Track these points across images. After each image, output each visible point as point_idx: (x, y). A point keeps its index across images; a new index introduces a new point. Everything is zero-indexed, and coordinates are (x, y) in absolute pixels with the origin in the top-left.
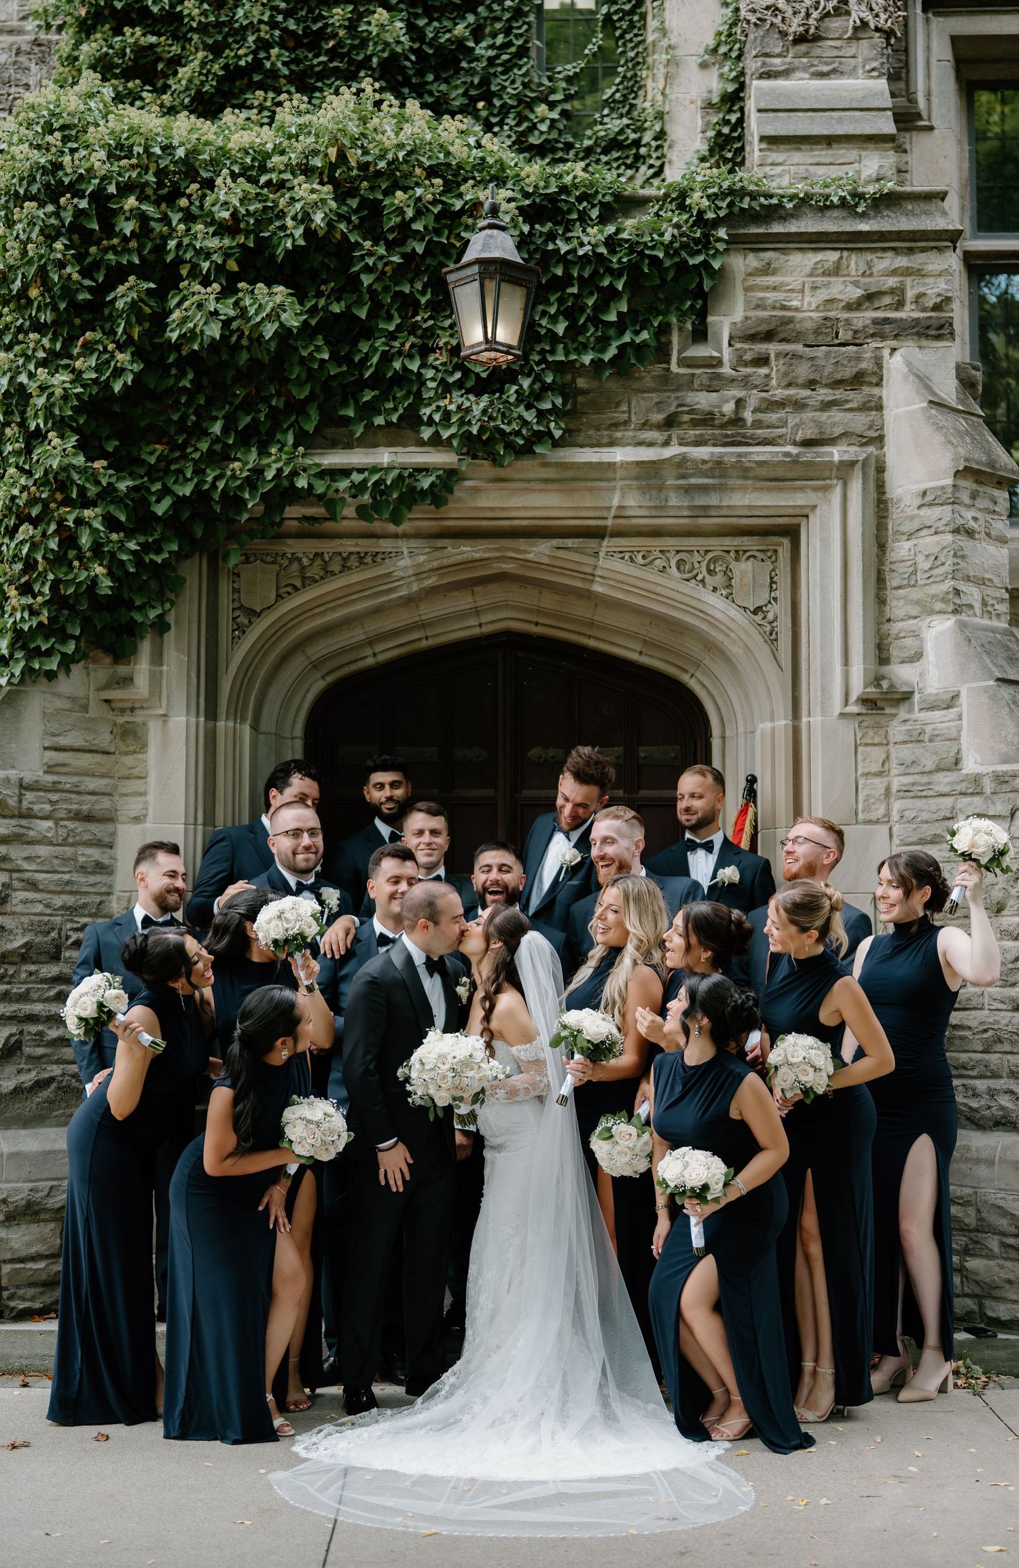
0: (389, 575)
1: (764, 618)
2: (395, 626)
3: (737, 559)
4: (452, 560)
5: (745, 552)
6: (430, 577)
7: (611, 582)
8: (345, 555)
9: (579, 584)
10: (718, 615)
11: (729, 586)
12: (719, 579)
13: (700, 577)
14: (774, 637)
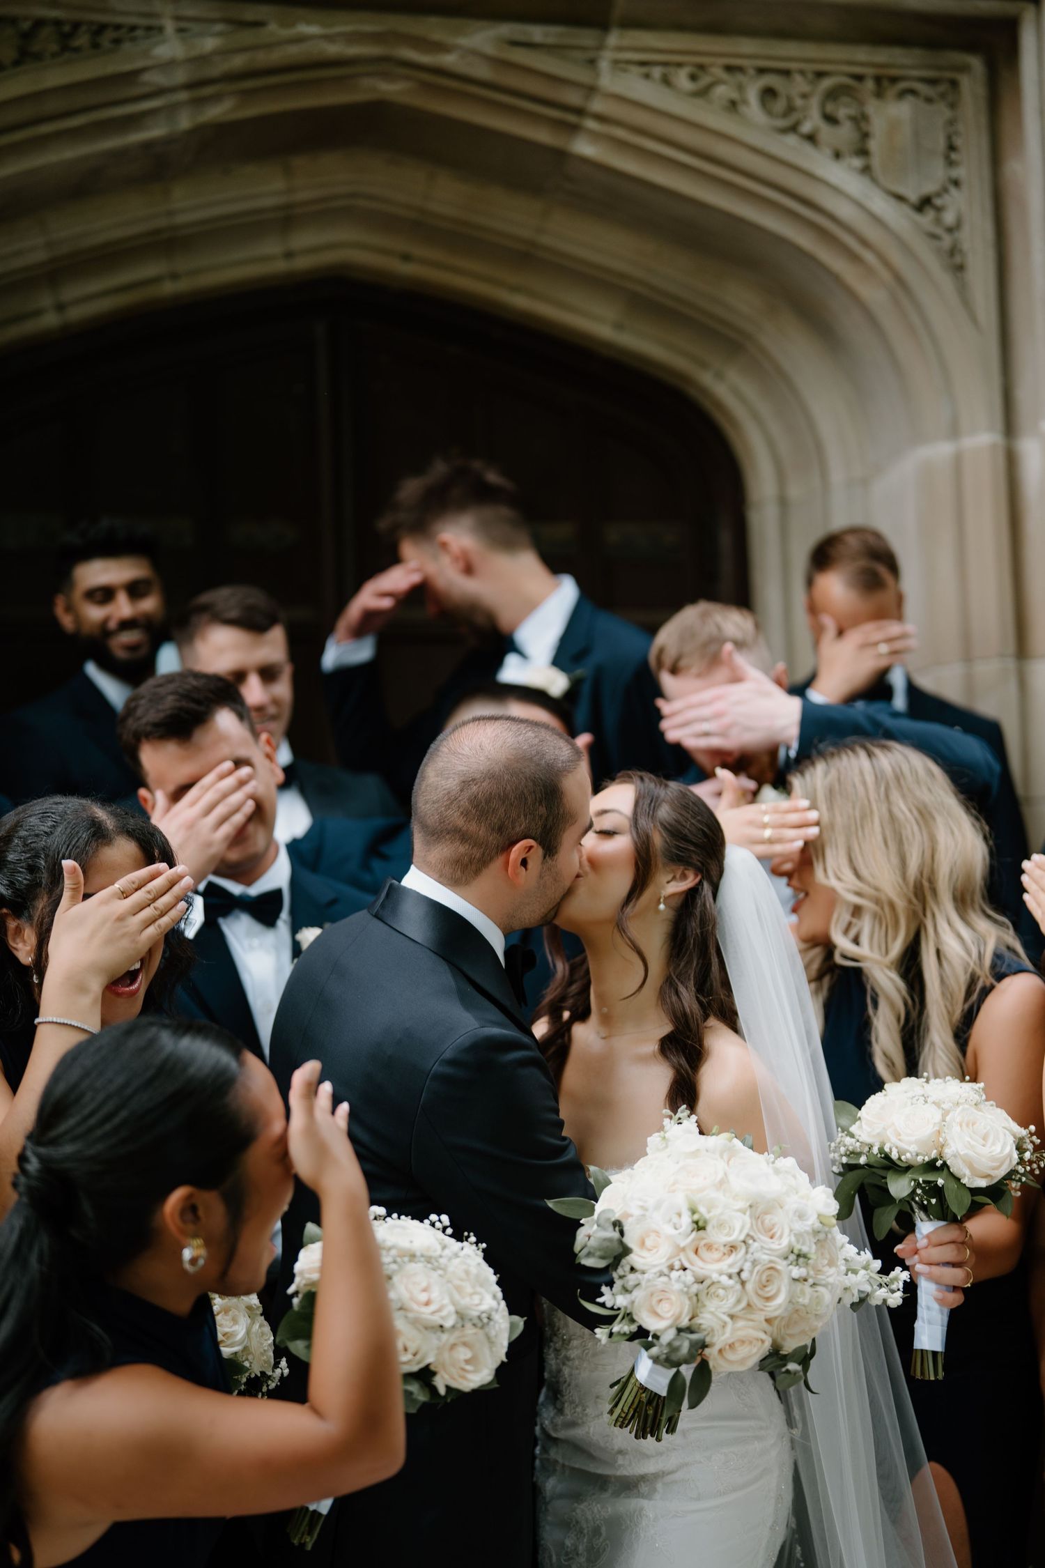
0: (131, 76)
1: (938, 221)
2: (119, 233)
3: (879, 94)
4: (276, 56)
5: (894, 80)
6: (217, 98)
7: (620, 133)
8: (26, 26)
9: (543, 136)
10: (844, 210)
11: (863, 152)
12: (845, 134)
13: (806, 128)
14: (958, 259)
